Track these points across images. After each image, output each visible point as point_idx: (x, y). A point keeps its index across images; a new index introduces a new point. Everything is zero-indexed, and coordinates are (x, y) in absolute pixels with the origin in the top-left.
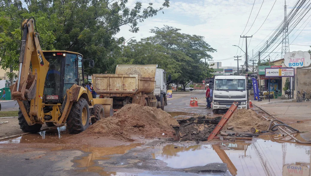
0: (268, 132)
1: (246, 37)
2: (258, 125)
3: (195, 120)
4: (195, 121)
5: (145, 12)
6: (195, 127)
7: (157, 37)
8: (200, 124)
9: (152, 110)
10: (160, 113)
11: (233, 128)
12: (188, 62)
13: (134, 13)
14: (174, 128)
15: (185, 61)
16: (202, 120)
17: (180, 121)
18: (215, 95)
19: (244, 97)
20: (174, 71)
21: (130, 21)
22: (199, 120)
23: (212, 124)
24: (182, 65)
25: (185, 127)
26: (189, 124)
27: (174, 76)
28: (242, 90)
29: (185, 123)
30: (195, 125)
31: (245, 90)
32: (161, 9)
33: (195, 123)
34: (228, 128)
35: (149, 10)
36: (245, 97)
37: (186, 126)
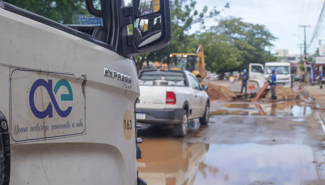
1: (305, 27)
5: (211, 14)
7: (220, 26)
12: (250, 51)
13: (202, 16)
15: (248, 50)
19: (287, 79)
20: (236, 59)
21: (199, 20)
24: (244, 54)
27: (236, 65)
28: (286, 74)
31: (288, 73)
32: (223, 10)
35: (214, 12)
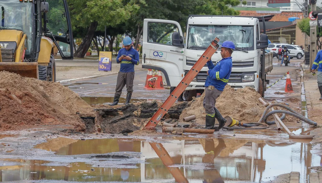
0: (258, 125)
2: (241, 113)
3: (136, 110)
4: (135, 113)
6: (134, 124)
8: (146, 118)
9: (41, 85)
10: (58, 91)
11: (195, 119)
14: (83, 118)
16: (151, 111)
17: (103, 110)
18: (188, 59)
19: (250, 64)
22: (145, 110)
23: (170, 119)
25: (114, 125)
26: (123, 119)
29: (115, 115)
30: (135, 120)
31: (252, 48)
33: (136, 116)
34: (184, 119)
36: (253, 65)
37: (115, 122)
